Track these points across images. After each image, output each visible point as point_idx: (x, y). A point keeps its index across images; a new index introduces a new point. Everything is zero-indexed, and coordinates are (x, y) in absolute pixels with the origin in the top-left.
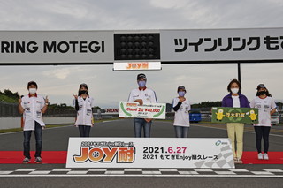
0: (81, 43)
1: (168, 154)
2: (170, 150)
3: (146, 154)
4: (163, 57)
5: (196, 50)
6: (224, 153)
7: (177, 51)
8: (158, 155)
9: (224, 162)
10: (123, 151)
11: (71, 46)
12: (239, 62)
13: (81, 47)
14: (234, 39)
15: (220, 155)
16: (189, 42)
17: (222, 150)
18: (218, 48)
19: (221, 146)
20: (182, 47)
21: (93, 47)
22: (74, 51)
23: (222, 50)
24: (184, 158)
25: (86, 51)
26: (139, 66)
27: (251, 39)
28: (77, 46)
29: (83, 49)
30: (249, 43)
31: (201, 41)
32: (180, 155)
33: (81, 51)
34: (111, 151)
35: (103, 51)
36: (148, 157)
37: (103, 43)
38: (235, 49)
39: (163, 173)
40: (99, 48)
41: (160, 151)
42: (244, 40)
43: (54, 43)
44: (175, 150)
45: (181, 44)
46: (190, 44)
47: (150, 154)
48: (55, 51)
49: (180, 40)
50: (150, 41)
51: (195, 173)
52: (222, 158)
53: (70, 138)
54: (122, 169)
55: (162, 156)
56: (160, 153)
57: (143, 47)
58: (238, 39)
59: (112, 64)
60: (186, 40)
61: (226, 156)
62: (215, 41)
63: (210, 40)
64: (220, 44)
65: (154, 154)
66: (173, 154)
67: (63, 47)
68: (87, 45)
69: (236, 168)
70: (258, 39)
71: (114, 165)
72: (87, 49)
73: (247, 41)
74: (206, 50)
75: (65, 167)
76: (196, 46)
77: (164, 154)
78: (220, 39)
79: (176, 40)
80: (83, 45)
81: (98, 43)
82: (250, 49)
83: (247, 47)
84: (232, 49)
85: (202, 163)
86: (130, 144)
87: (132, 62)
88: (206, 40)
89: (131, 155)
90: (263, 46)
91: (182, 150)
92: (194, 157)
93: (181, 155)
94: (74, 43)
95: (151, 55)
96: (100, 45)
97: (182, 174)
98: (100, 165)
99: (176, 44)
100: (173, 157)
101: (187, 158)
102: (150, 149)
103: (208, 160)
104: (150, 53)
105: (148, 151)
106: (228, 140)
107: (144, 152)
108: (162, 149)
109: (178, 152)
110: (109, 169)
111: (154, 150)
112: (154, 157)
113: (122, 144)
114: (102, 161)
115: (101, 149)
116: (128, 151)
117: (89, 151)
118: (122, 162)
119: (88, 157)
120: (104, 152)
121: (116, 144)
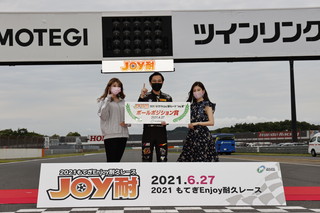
0: (52, 31)
1: (188, 185)
2: (191, 179)
3: (156, 186)
4: (177, 54)
5: (227, 41)
6: (269, 183)
7: (198, 42)
8: (174, 188)
9: (270, 196)
10: (121, 182)
11: (36, 35)
12: (291, 59)
13: (52, 37)
14: (285, 24)
15: (265, 186)
16: (215, 29)
17: (267, 179)
18: (260, 37)
19: (266, 173)
20: (205, 36)
21: (70, 37)
22: (41, 43)
23: (265, 41)
24: (212, 191)
25: (59, 44)
26: (141, 65)
27: (310, 24)
28: (46, 36)
29: (55, 41)
30: (306, 31)
31: (234, 27)
32: (206, 187)
33: (52, 44)
35: (86, 43)
36: (159, 191)
37: (85, 31)
38: (285, 40)
39: (180, 211)
40: (79, 39)
41: (176, 181)
42: (299, 26)
43: (9, 32)
44: (198, 179)
45: (204, 32)
46: (218, 33)
47: (162, 186)
48: (11, 44)
49: (203, 26)
50: (157, 28)
51: (228, 212)
52: (267, 191)
54: (121, 208)
55: (178, 189)
56: (177, 185)
57: (146, 37)
58: (290, 24)
59: (100, 62)
60: (211, 27)
61: (273, 188)
62: (255, 27)
63: (247, 25)
64: (263, 32)
65: (167, 186)
66: (195, 185)
67: (24, 38)
68: (62, 34)
69: (288, 205)
70: (319, 23)
71: (108, 202)
72: (62, 40)
73: (304, 27)
74: (242, 41)
75: (35, 207)
76: (227, 35)
77: (182, 186)
78: (262, 25)
79: (196, 27)
80: (55, 34)
81: (77, 32)
82: (308, 39)
83: (304, 36)
84: (281, 39)
85: (238, 198)
86: (132, 173)
87: (131, 60)
88: (242, 25)
89: (133, 188)
91: (209, 180)
92: (226, 190)
93: (208, 186)
94: (41, 32)
95: (159, 50)
96: (81, 34)
97: (208, 212)
98: (87, 203)
99: (197, 32)
100: (195, 190)
101: (215, 191)
102: (162, 179)
103: (246, 194)
104: (157, 47)
105: (158, 181)
106: (275, 165)
107: (153, 183)
108: (179, 178)
109: (202, 183)
110: (101, 208)
111: (168, 180)
112: (168, 191)
113: (120, 172)
114: (90, 197)
115: (89, 179)
116: (130, 182)
117: (71, 183)
118: (121, 199)
119: (70, 192)
120: (93, 184)
121: (111, 172)
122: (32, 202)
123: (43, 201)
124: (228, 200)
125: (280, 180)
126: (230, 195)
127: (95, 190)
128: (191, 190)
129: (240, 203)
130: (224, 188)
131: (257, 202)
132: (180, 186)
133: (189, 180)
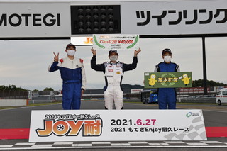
0: (35, 16)
1: (137, 126)
2: (139, 122)
3: (114, 127)
5: (160, 23)
6: (195, 125)
7: (139, 24)
8: (127, 128)
9: (196, 134)
10: (89, 124)
11: (23, 18)
12: (203, 36)
13: (35, 20)
14: (201, 11)
15: (192, 127)
16: (152, 15)
17: (193, 121)
18: (183, 20)
19: (192, 118)
20: (144, 20)
21: (48, 20)
22: (27, 24)
23: (187, 23)
24: (154, 130)
25: (40, 25)
27: (218, 11)
28: (31, 19)
29: (37, 22)
30: (216, 16)
31: (165, 13)
32: (149, 127)
33: (35, 25)
35: (59, 24)
36: (116, 130)
37: (59, 15)
38: (201, 22)
39: (132, 145)
40: (54, 21)
41: (128, 123)
42: (211, 12)
43: (4, 16)
44: (144, 122)
45: (143, 16)
46: (154, 17)
47: (118, 127)
48: (6, 25)
49: (142, 13)
50: (110, 14)
51: (166, 145)
52: (194, 130)
53: (33, 111)
54: (90, 142)
55: (130, 129)
56: (129, 126)
57: (102, 20)
58: (205, 11)
59: (69, 38)
60: (149, 13)
61: (197, 128)
62: (180, 13)
63: (174, 12)
64: (185, 17)
65: (122, 126)
66: (142, 126)
67: (15, 20)
68: (42, 18)
69: (208, 140)
70: (225, 11)
71: (80, 138)
72: (42, 22)
73: (214, 13)
74: (170, 23)
75: (28, 142)
76: (159, 18)
77: (133, 127)
78: (185, 12)
79: (138, 13)
80: (37, 18)
81: (53, 16)
82: (218, 22)
83: (214, 20)
84: (198, 22)
85: (173, 135)
86: (97, 117)
87: (91, 36)
88: (170, 12)
89: (97, 128)
91: (151, 122)
92: (164, 129)
93: (151, 127)
94: (27, 16)
95: (111, 29)
96: (56, 18)
97: (152, 145)
98: (65, 139)
99: (138, 16)
100: (142, 129)
101: (156, 130)
102: (118, 122)
103: (178, 132)
104: (110, 27)
105: (115, 123)
106: (199, 112)
107: (112, 124)
108: (130, 121)
109: (147, 124)
110: (75, 143)
111: (122, 122)
112: (123, 130)
113: (88, 117)
114: (67, 135)
115: (66, 121)
116: (95, 124)
117: (53, 124)
118: (89, 135)
119: (53, 131)
120: (69, 125)
121: (82, 117)
122: (26, 140)
123: (33, 137)
124: (166, 137)
125: (202, 123)
126: (167, 133)
127: (70, 129)
128: (139, 130)
129: (174, 138)
131: (186, 138)
132: (131, 127)
133: (138, 122)
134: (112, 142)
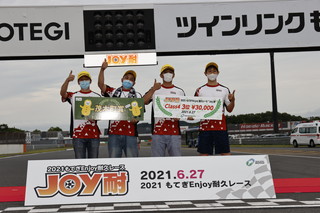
0: (32, 25)
1: (178, 180)
2: (180, 174)
3: (145, 181)
4: (160, 47)
5: (209, 34)
6: (259, 176)
7: (180, 35)
8: (163, 182)
9: (260, 189)
10: (110, 178)
11: (16, 30)
12: (272, 51)
13: (33, 32)
14: (267, 16)
15: (254, 179)
16: (198, 22)
17: (257, 172)
18: (243, 30)
19: (255, 166)
20: (187, 29)
21: (51, 31)
22: (21, 38)
23: (248, 33)
24: (201, 185)
25: (40, 39)
26: (124, 59)
27: (291, 16)
28: (27, 31)
29: (36, 35)
30: (288, 22)
31: (216, 19)
32: (195, 181)
33: (33, 38)
34: (92, 179)
35: (67, 37)
36: (148, 186)
37: (67, 25)
38: (267, 32)
39: (171, 206)
40: (60, 33)
41: (165, 176)
42: (281, 18)
44: (187, 174)
45: (186, 25)
46: (201, 25)
47: (151, 181)
49: (185, 19)
50: (139, 21)
51: (219, 206)
52: (257, 184)
53: (29, 162)
54: (111, 204)
55: (168, 184)
56: (166, 180)
57: (129, 31)
58: (272, 16)
59: (82, 57)
60: (194, 19)
61: (262, 181)
62: (238, 20)
63: (229, 18)
64: (245, 25)
65: (156, 181)
66: (185, 180)
67: (5, 32)
68: (43, 28)
70: (301, 15)
71: (97, 198)
72: (43, 35)
73: (285, 19)
74: (224, 34)
75: (23, 205)
76: (209, 27)
77: (172, 181)
78: (245, 17)
79: (178, 19)
80: (36, 28)
81: (58, 26)
82: (290, 31)
83: (285, 28)
84: (263, 31)
85: (228, 191)
87: (113, 54)
88: (224, 18)
89: (122, 184)
90: (309, 26)
91: (198, 174)
92: (216, 184)
93: (197, 181)
94: (21, 26)
95: (141, 43)
96: (62, 28)
97: (199, 206)
98: (76, 200)
99: (179, 25)
100: (185, 184)
101: (205, 185)
102: (151, 174)
103: (236, 188)
104: (140, 40)
105: (147, 176)
106: (263, 158)
107: (142, 178)
108: (168, 172)
109: (191, 177)
110: (90, 205)
111: (157, 175)
112: (157, 186)
113: (109, 168)
114: (79, 194)
115: (78, 175)
116: (119, 178)
117: (59, 180)
118: (110, 195)
119: (59, 189)
120: (81, 181)
121: (100, 168)
122: (21, 203)
123: (31, 199)
124: (218, 194)
125: (269, 173)
126: (220, 189)
127: (83, 186)
128: (180, 185)
129: (230, 196)
130: (214, 182)
131: (247, 196)
132: (169, 181)
133: (178, 175)
134: (143, 203)
